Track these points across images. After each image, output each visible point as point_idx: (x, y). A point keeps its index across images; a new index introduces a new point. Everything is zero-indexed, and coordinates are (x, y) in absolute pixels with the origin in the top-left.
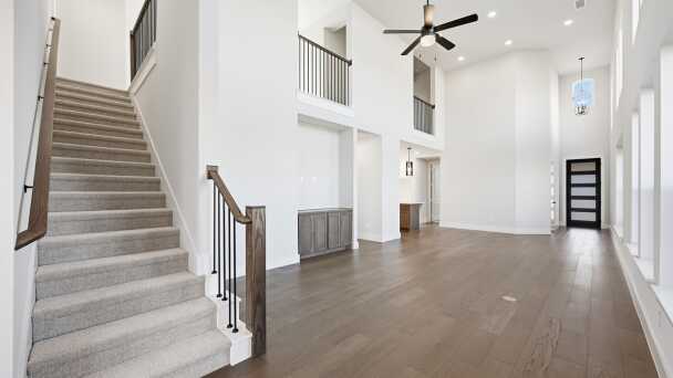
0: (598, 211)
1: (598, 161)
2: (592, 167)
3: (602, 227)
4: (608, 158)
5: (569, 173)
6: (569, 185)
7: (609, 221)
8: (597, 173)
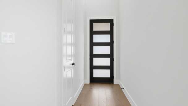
5: (92, 33)
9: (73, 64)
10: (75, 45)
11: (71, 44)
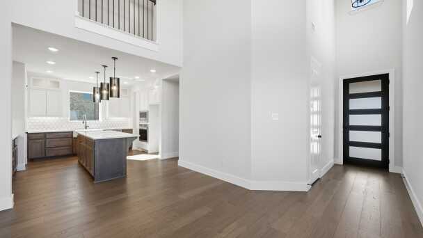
0: (384, 146)
1: (384, 79)
2: (377, 87)
3: (391, 170)
4: (400, 72)
5: (347, 96)
6: (347, 112)
7: (400, 162)
8: (384, 94)
9: (320, 136)
10: (322, 113)
11: (317, 113)
